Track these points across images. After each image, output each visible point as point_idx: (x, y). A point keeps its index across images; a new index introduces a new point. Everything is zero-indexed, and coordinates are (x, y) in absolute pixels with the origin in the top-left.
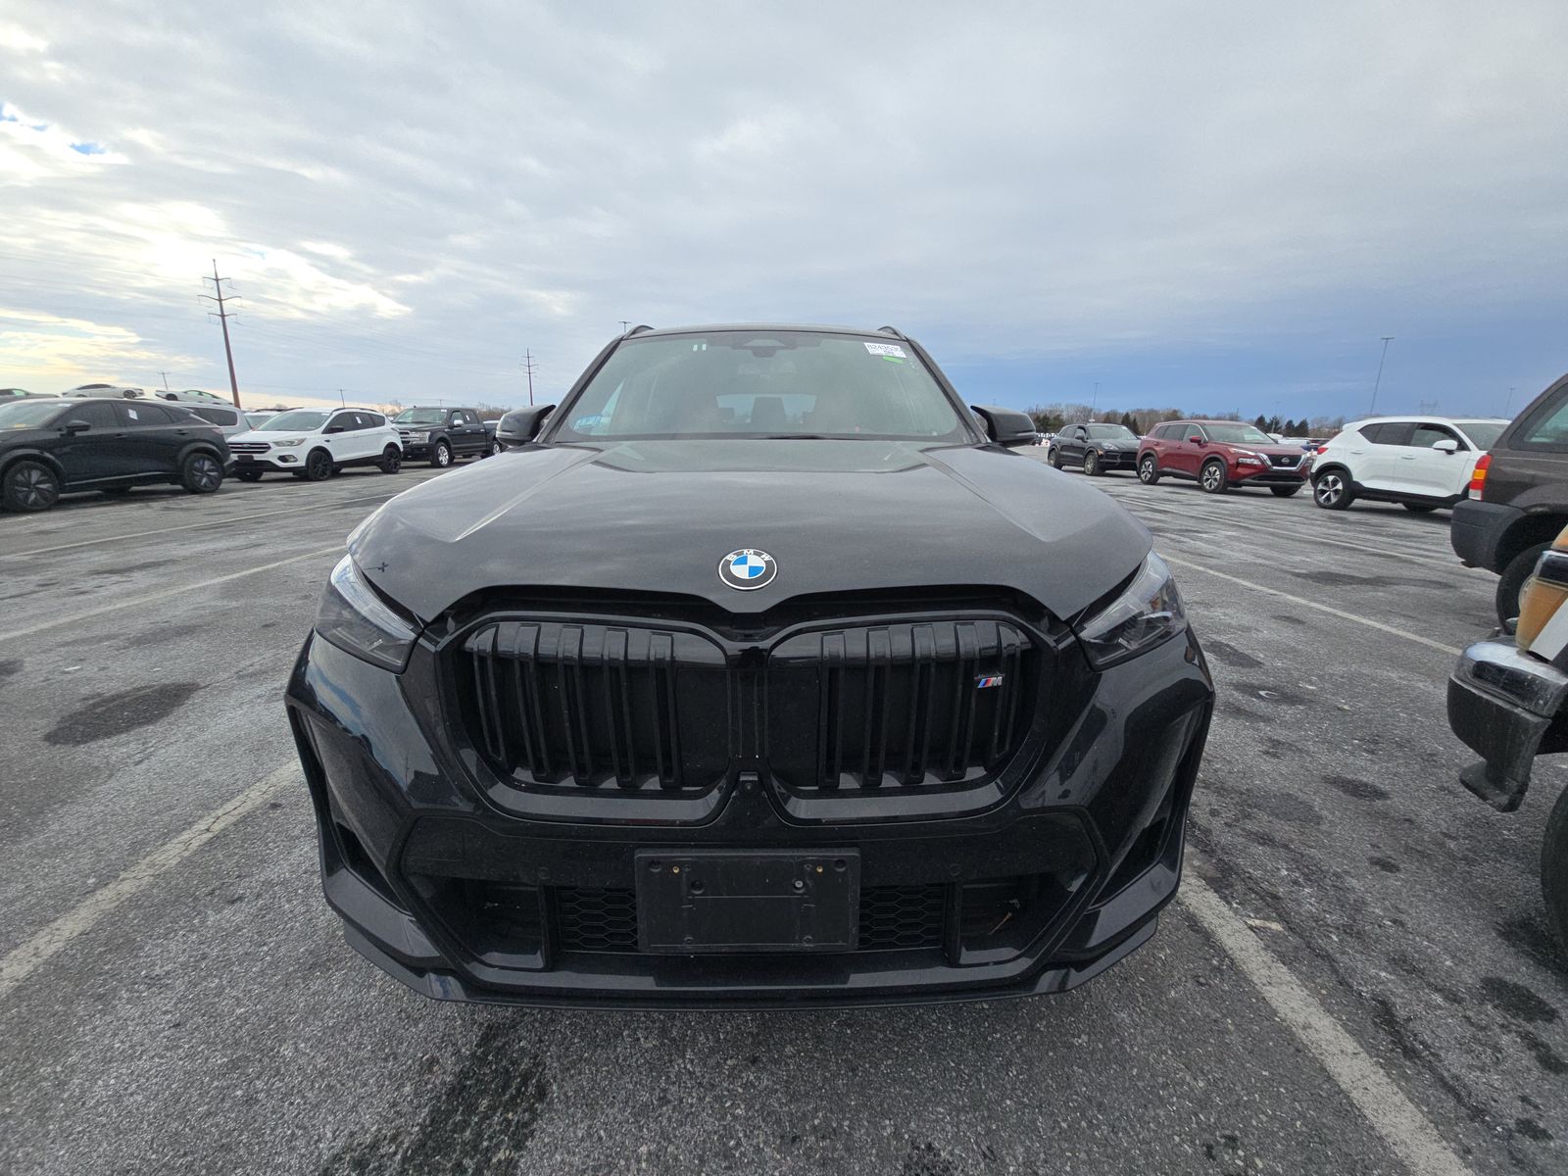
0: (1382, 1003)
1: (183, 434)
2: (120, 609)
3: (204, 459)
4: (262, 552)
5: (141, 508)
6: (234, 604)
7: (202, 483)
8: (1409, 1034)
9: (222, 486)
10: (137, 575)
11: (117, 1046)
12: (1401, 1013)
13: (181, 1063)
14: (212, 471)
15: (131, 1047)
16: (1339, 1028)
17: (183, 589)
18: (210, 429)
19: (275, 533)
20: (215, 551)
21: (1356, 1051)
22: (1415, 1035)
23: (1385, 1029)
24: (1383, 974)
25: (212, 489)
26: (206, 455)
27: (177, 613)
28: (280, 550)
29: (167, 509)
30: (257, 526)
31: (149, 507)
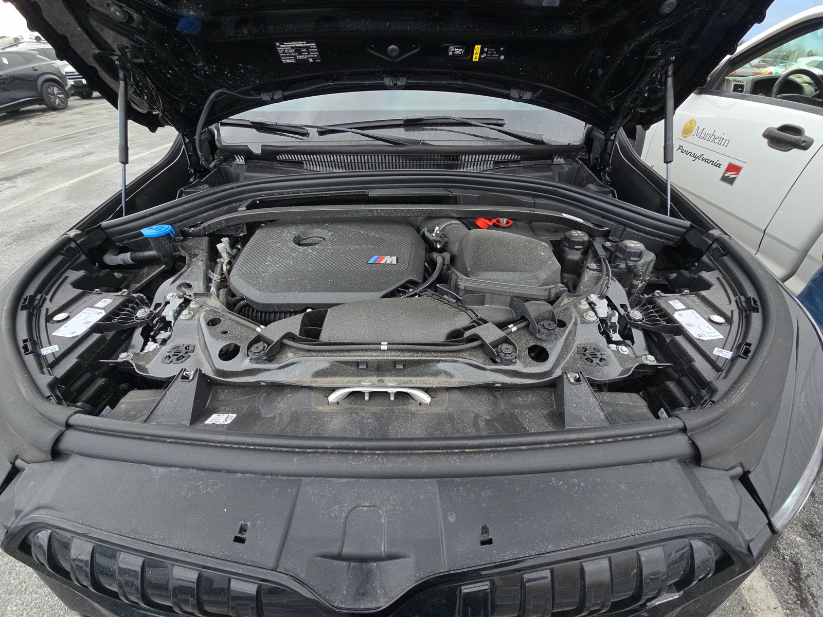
0: (795, 563)
1: (36, 70)
2: (9, 211)
3: (53, 86)
4: (91, 159)
5: (26, 124)
6: (74, 205)
7: (57, 103)
8: (806, 587)
9: (69, 103)
10: (19, 181)
11: (12, 581)
12: (805, 571)
13: (46, 598)
14: (59, 94)
15: (20, 583)
16: (769, 588)
17: (44, 192)
18: (50, 64)
19: (100, 143)
20: (64, 159)
21: (776, 606)
22: (809, 588)
23: (794, 586)
24: (798, 539)
25: (61, 108)
26: (54, 84)
27: (41, 213)
28: (103, 158)
29: (39, 124)
30: (90, 137)
31: (29, 123)
